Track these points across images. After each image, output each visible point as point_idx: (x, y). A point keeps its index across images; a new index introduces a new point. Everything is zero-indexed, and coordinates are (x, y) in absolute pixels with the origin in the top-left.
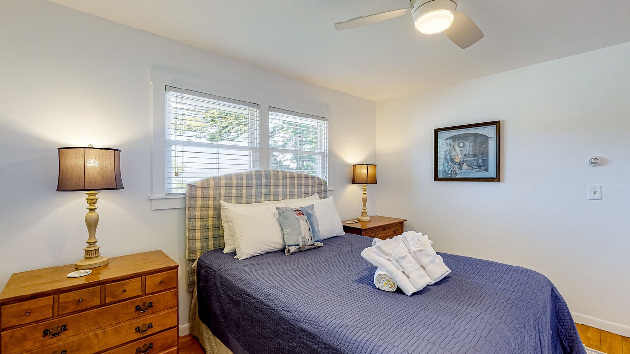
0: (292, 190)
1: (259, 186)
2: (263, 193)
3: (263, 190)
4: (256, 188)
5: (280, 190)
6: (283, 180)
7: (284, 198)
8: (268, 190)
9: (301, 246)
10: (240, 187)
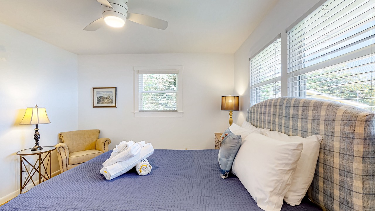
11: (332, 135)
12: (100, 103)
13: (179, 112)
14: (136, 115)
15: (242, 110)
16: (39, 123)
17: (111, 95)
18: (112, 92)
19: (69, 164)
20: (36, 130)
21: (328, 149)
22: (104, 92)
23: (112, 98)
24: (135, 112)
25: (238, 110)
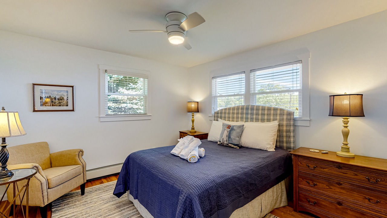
0: (257, 116)
1: (238, 113)
2: (240, 117)
3: (240, 116)
4: (236, 115)
5: (249, 116)
6: (251, 111)
7: (251, 121)
8: (242, 115)
9: (221, 142)
10: (229, 113)
11: (283, 120)
12: (46, 106)
13: (148, 115)
14: (102, 120)
15: (202, 112)
16: (12, 135)
17: (66, 95)
18: (67, 92)
19: (49, 188)
20: (2, 146)
21: (281, 125)
22: (54, 91)
23: (68, 99)
24: (101, 116)
25: (198, 112)
